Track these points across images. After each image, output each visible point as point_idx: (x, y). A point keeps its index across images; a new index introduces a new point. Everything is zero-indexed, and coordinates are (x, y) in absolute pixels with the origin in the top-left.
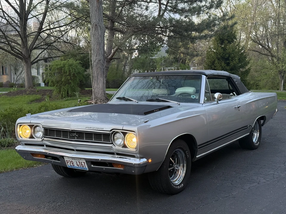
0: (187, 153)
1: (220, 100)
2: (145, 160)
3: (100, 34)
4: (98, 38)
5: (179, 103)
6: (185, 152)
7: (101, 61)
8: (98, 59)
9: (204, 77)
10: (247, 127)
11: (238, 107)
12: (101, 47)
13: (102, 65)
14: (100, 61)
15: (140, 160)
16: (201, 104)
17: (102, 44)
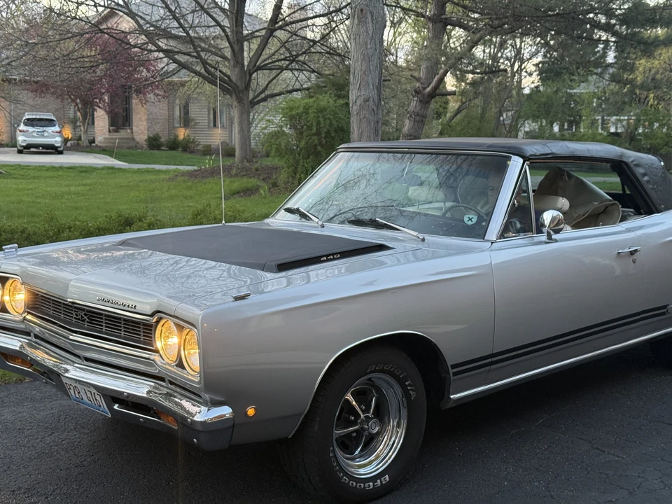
0: (409, 385)
1: (557, 232)
2: (226, 411)
3: (370, 32)
4: (367, 43)
5: (421, 236)
6: (401, 382)
7: (371, 102)
8: (362, 97)
9: (516, 163)
10: (665, 310)
11: (632, 253)
12: (373, 65)
13: (373, 113)
14: (368, 101)
15: (208, 410)
16: (488, 241)
17: (376, 57)
